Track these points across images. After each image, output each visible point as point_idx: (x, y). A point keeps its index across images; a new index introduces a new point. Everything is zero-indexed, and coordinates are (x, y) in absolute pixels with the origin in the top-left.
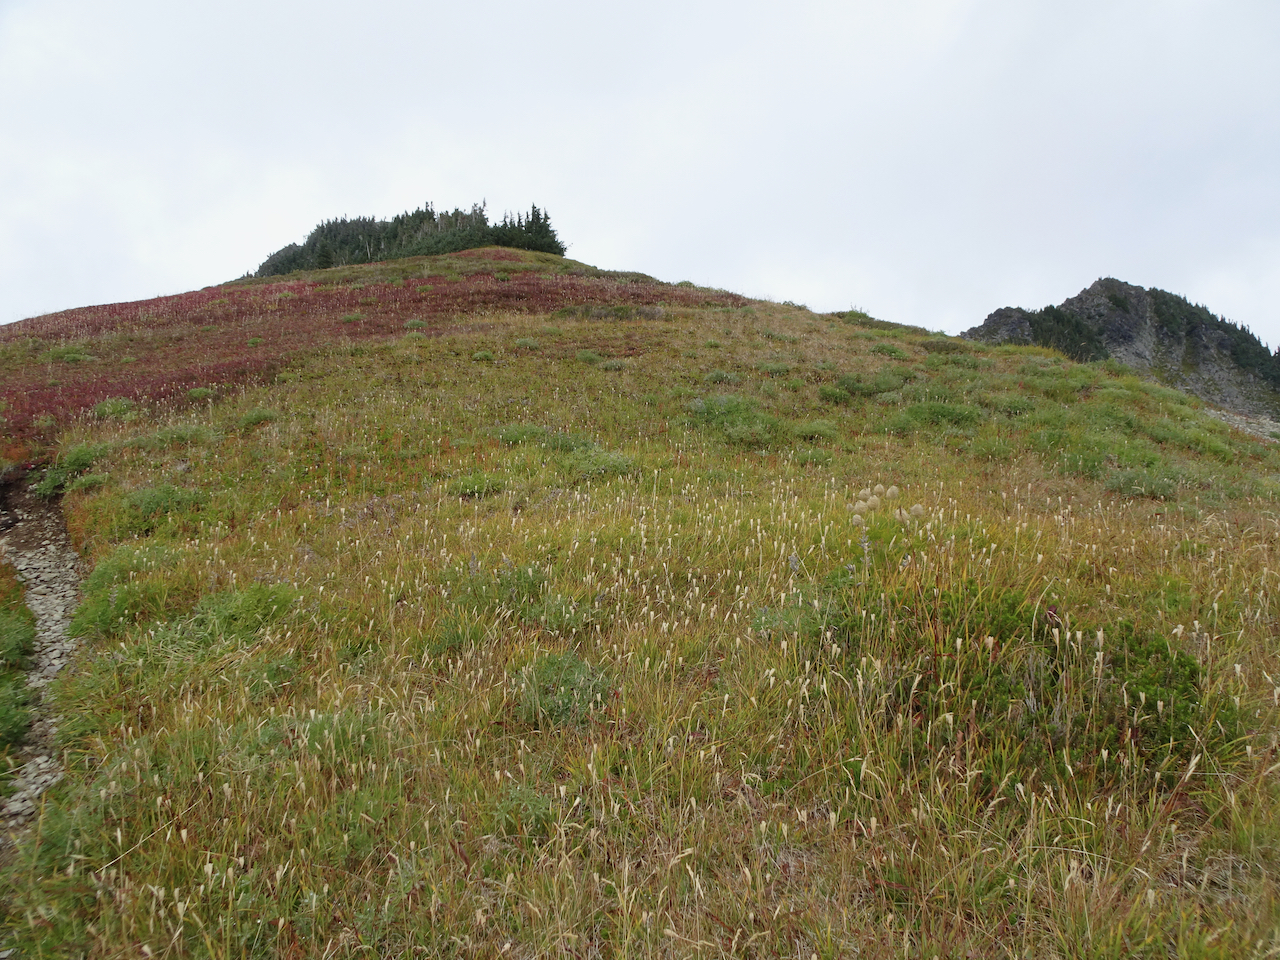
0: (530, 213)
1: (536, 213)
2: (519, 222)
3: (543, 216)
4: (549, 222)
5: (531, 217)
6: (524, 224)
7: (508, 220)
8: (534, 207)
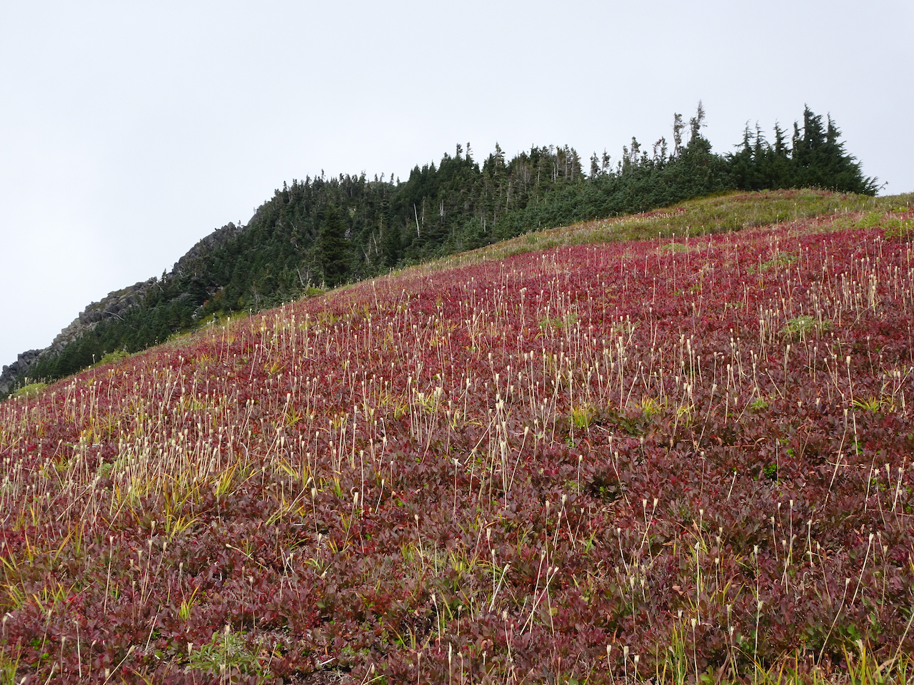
0: (801, 125)
1: (812, 124)
2: (779, 144)
3: (825, 130)
4: (838, 140)
5: (802, 133)
6: (790, 146)
7: (752, 142)
8: (808, 114)
